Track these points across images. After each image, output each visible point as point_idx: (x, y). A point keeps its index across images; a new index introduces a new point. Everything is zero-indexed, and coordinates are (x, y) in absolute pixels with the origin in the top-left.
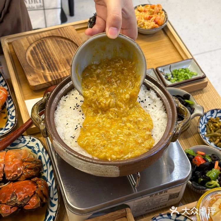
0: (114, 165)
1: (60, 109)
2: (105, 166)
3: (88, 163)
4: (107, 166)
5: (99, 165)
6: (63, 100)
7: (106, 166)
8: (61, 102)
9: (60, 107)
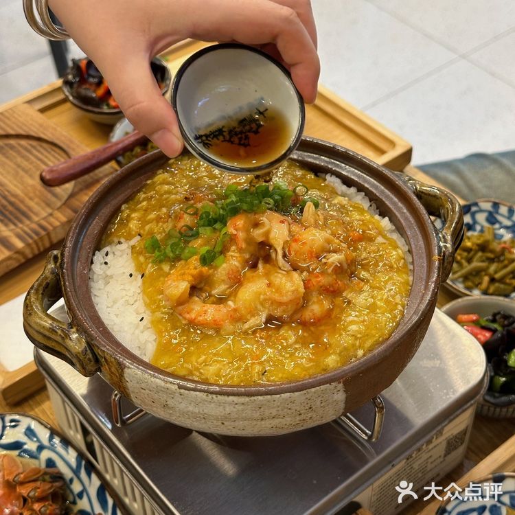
0: (329, 381)
1: (100, 289)
2: (305, 392)
3: (255, 398)
4: (313, 390)
5: (288, 394)
6: (101, 264)
7: (308, 390)
8: (97, 268)
9: (100, 282)
